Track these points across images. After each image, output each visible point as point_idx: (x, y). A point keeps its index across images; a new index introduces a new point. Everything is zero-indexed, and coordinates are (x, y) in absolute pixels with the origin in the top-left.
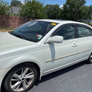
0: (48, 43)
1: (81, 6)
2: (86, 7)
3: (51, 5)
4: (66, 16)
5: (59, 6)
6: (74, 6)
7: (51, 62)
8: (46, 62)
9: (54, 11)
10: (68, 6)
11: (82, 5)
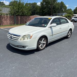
0: (50, 27)
1: (54, 2)
2: (58, 3)
3: (30, 3)
4: (44, 12)
5: (36, 3)
6: (49, 3)
7: (51, 36)
8: (50, 36)
9: (33, 8)
10: (44, 3)
11: (56, 2)
